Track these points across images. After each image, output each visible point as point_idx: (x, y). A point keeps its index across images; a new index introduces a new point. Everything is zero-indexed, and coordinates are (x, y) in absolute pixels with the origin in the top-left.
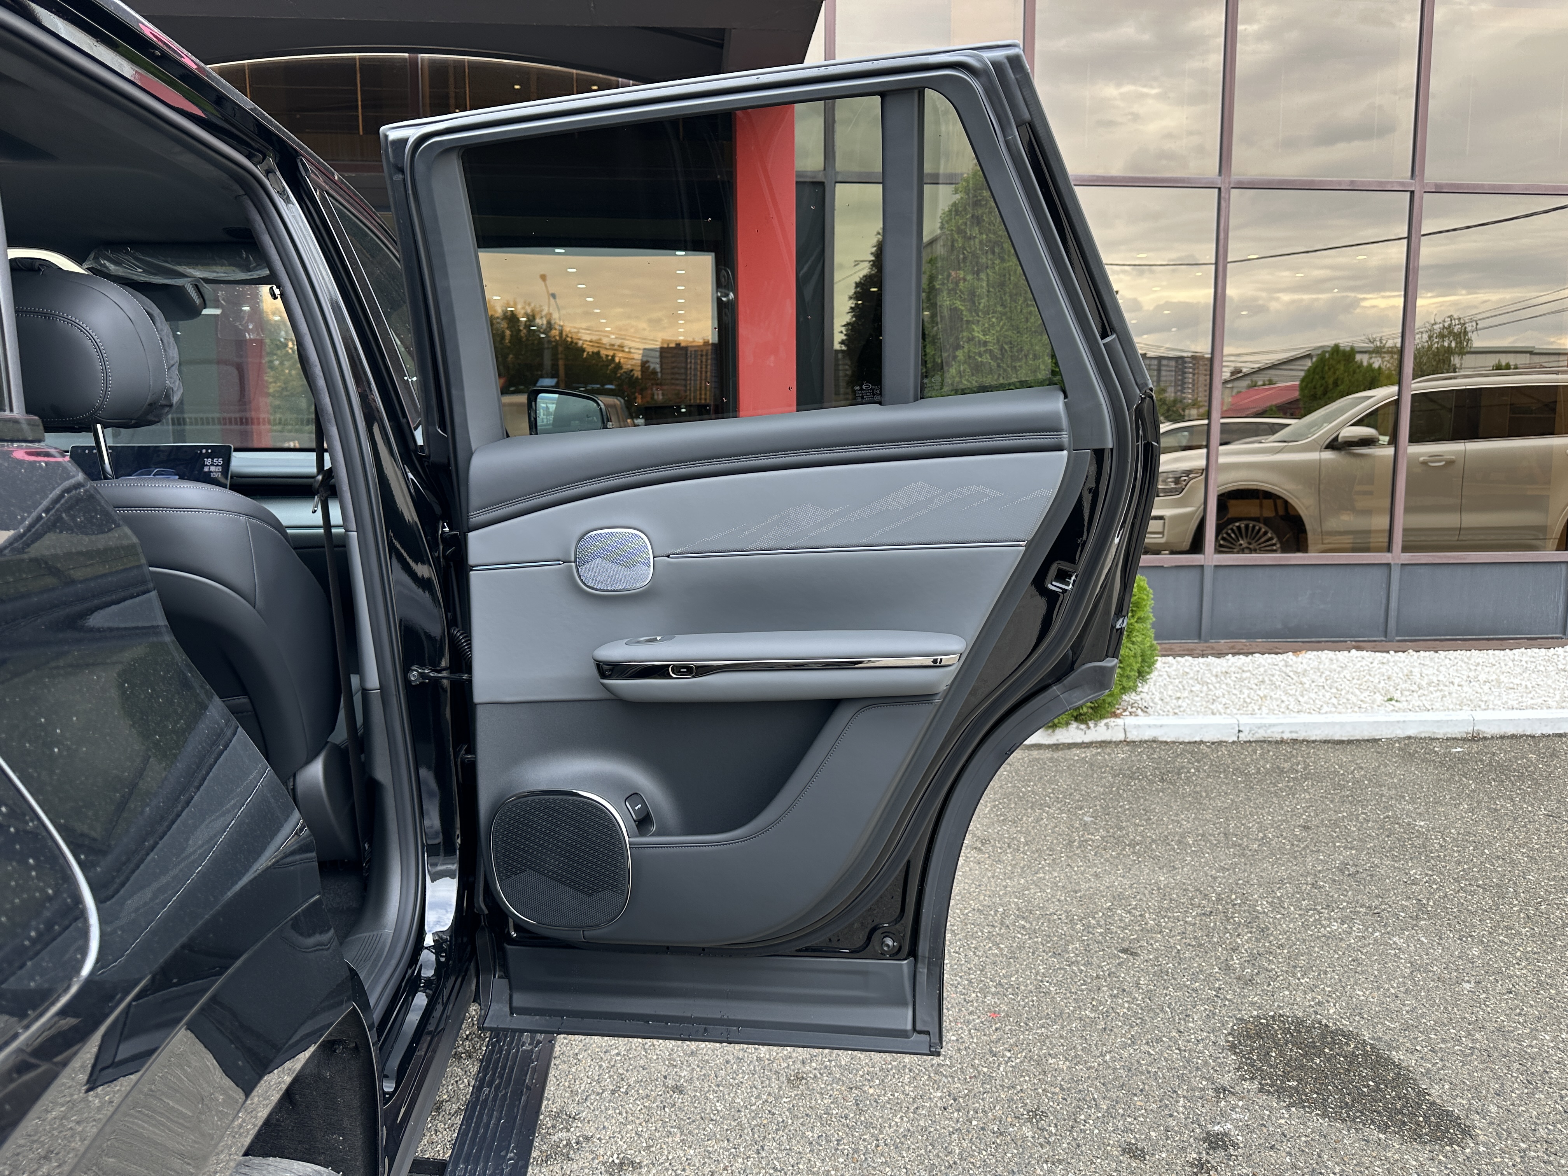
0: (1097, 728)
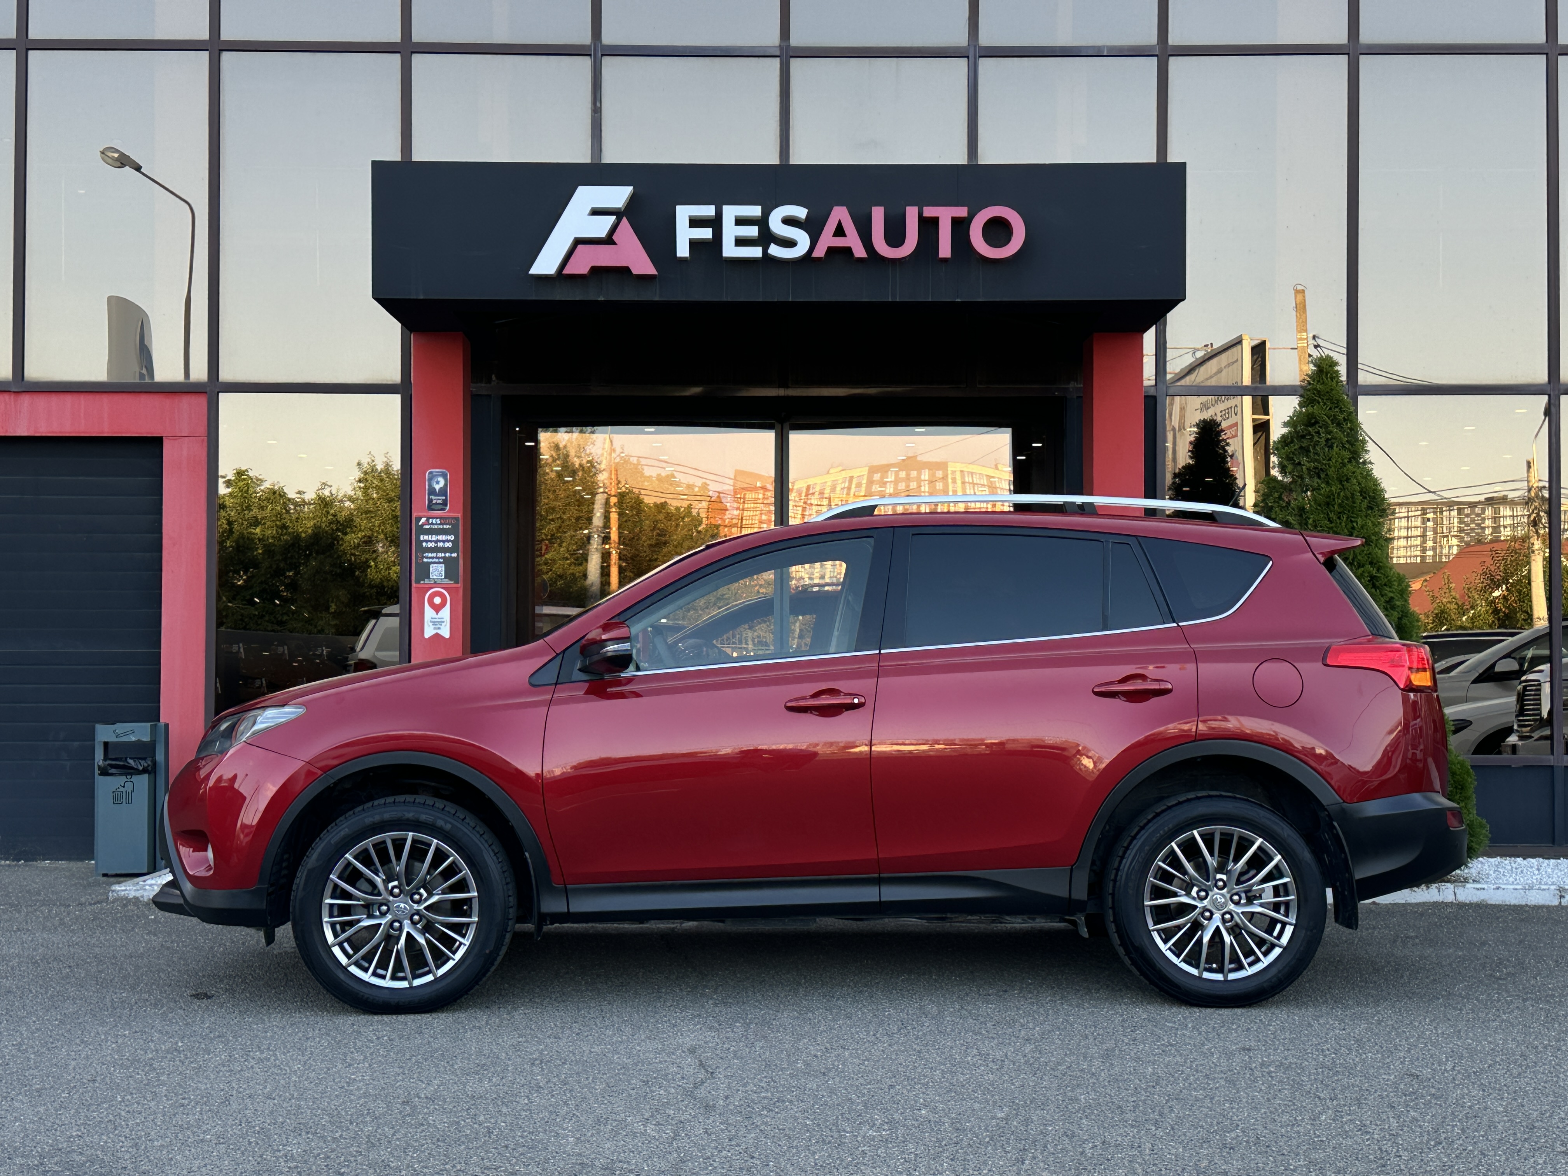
0: (1430, 890)
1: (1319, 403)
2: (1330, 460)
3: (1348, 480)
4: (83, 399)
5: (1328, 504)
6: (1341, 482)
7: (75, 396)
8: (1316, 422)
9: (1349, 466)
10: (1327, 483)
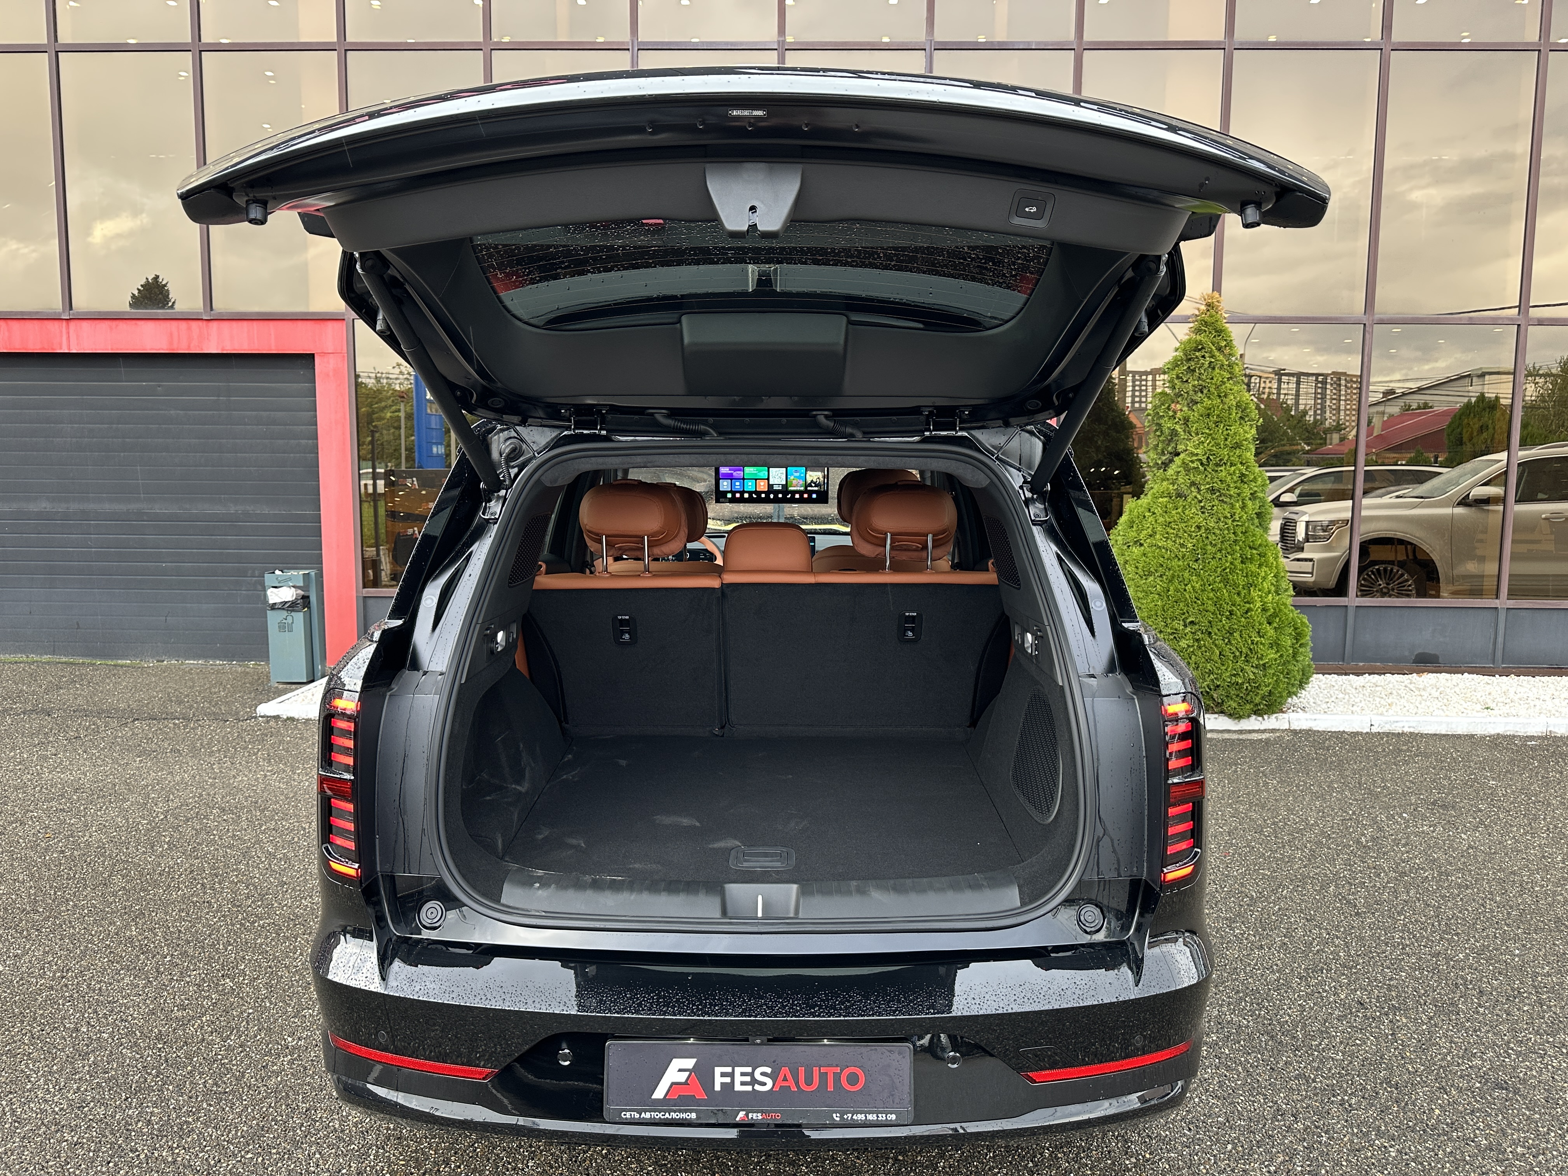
0: (1270, 720)
1: (1205, 331)
2: (1212, 379)
3: (1225, 396)
4: (255, 323)
5: (1209, 415)
6: (1220, 396)
7: (250, 323)
8: (1203, 348)
9: (1228, 385)
10: (1209, 398)
